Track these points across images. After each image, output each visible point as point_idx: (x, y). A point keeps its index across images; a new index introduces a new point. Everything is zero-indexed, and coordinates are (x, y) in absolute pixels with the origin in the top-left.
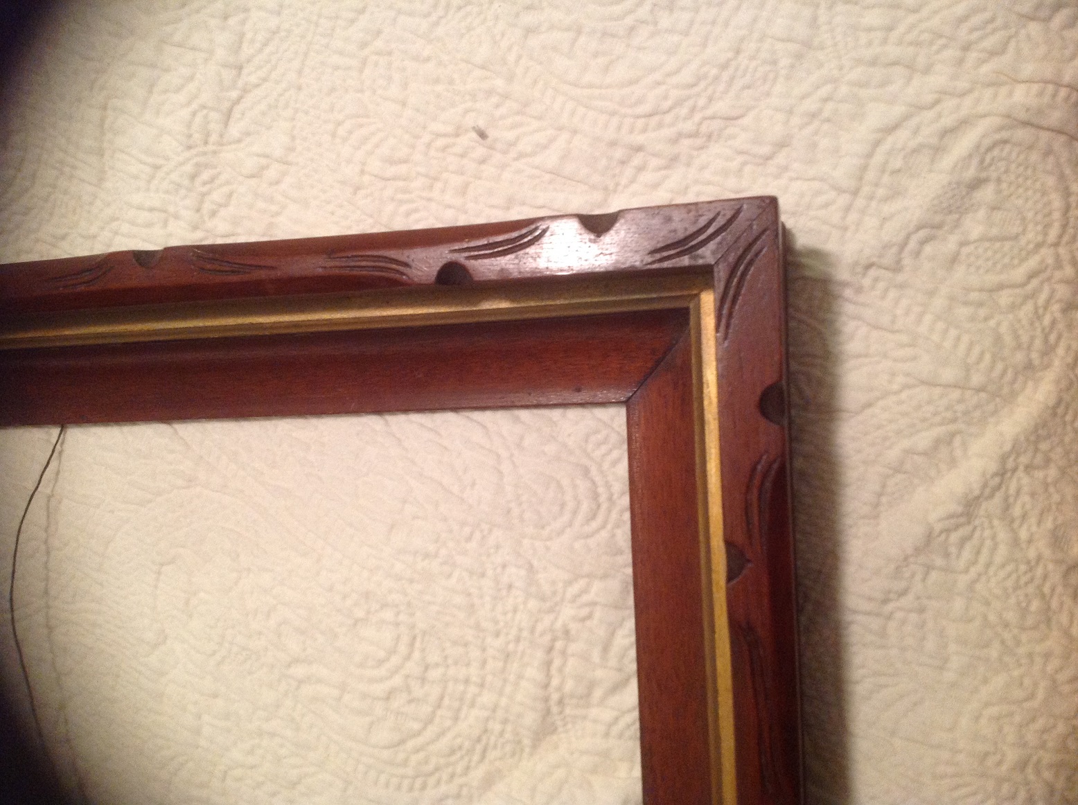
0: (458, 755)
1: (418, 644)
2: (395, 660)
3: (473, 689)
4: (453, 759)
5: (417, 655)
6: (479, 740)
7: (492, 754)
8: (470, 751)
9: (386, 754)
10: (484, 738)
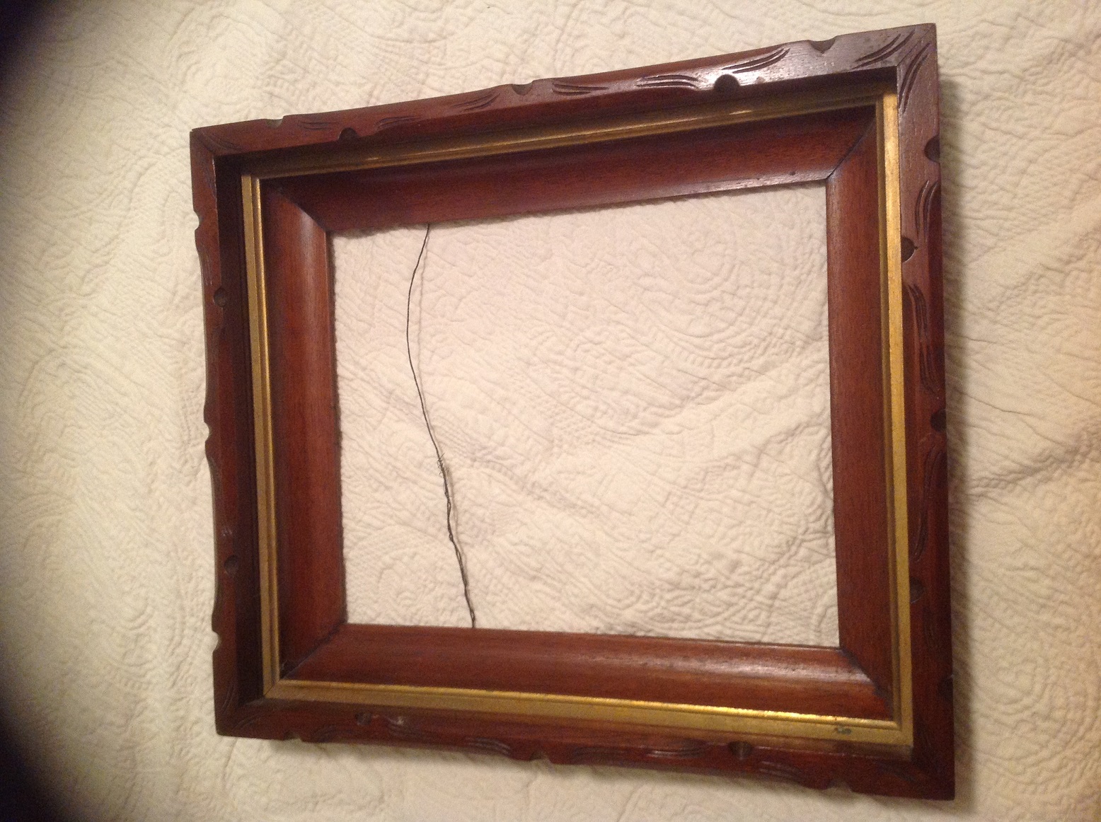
0: (748, 348)
1: (735, 270)
3: (768, 304)
4: (744, 350)
6: (764, 340)
7: (771, 351)
8: (757, 346)
9: (697, 341)
10: (768, 339)
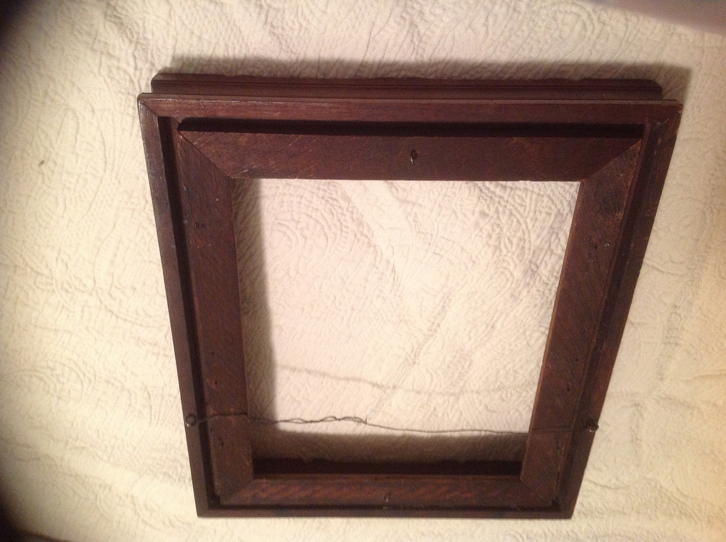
2: (288, 232)
5: (286, 223)
